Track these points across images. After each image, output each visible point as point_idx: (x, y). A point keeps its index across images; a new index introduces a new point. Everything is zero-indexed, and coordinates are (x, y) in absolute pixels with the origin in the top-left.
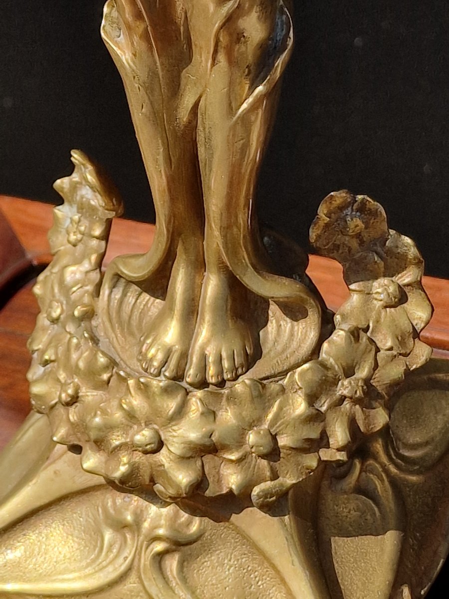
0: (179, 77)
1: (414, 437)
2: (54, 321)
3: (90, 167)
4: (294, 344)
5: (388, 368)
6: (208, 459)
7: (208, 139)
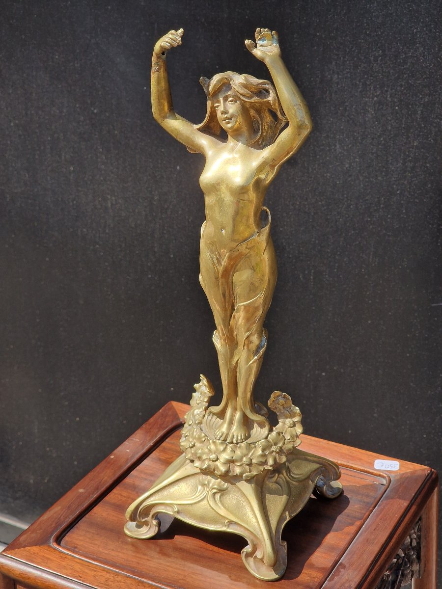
0: (233, 353)
1: (296, 472)
2: (190, 425)
3: (206, 379)
4: (261, 435)
5: (288, 445)
6: (231, 464)
7: (240, 371)
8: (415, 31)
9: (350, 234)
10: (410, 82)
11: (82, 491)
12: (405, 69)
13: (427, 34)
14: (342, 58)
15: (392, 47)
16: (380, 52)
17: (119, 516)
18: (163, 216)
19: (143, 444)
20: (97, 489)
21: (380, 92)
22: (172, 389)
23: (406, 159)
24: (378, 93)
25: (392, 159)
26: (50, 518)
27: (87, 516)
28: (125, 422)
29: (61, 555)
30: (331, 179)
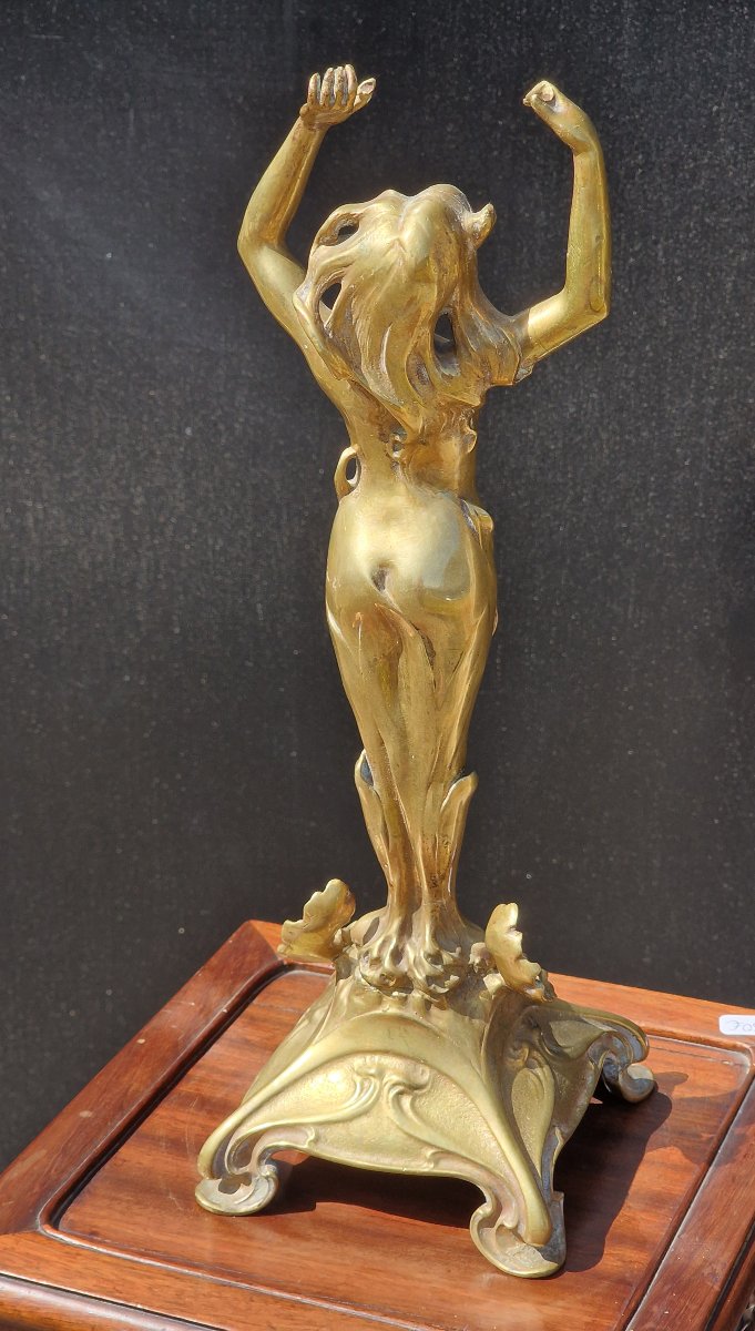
8: (715, 108)
9: (582, 559)
10: (707, 220)
11: (86, 1116)
12: (694, 192)
13: (741, 115)
14: (555, 174)
15: (664, 145)
16: (640, 157)
17: (179, 1162)
18: (156, 542)
19: (205, 1011)
20: (120, 1108)
21: (640, 244)
22: (182, 931)
23: (703, 389)
24: (637, 248)
25: (670, 392)
26: (25, 1175)
27: (107, 1166)
28: (72, 1013)
29: (67, 1249)
30: (538, 442)
